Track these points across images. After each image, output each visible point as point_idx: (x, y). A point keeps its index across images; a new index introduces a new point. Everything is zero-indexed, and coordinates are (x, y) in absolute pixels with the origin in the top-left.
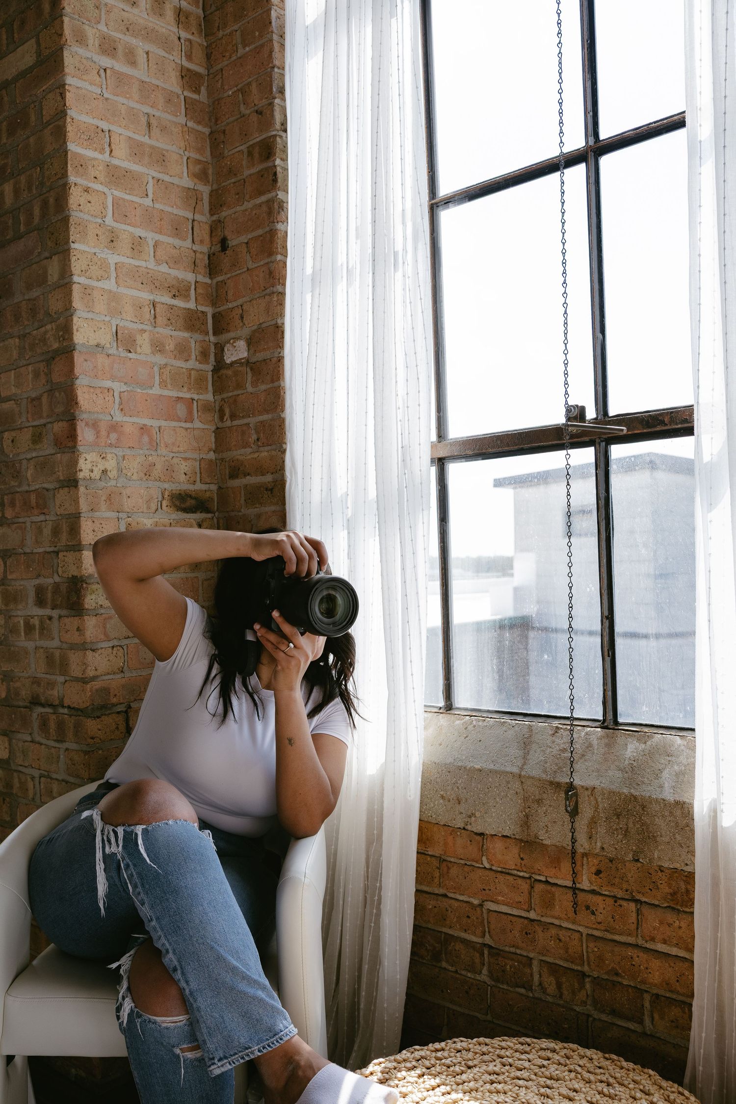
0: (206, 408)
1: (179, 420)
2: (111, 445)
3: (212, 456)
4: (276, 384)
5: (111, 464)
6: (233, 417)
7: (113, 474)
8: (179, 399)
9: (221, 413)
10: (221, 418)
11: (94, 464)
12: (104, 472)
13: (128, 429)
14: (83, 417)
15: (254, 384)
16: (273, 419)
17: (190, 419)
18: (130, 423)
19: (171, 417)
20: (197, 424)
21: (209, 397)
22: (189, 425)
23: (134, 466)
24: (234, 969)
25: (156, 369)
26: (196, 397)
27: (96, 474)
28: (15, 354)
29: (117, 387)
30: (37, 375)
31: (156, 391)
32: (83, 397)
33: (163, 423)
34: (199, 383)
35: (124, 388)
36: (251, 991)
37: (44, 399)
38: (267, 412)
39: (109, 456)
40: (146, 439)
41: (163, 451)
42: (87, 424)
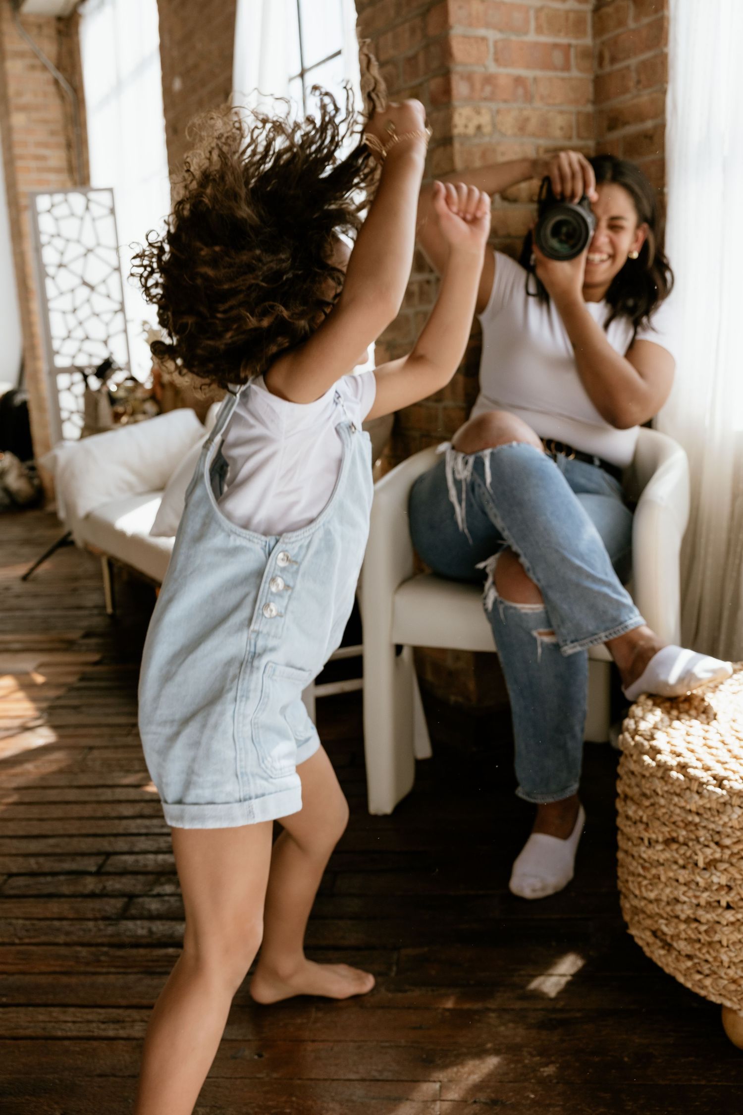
0: (585, 54)
1: (555, 68)
2: (485, 99)
3: (590, 108)
4: (659, 15)
5: (485, 119)
6: (613, 60)
7: (487, 129)
8: (556, 46)
9: (601, 59)
10: (601, 63)
11: (469, 119)
12: (479, 128)
13: (503, 81)
14: (458, 70)
15: (637, 18)
16: (655, 57)
17: (566, 67)
18: (505, 73)
19: (547, 65)
20: (575, 73)
21: (588, 41)
22: (565, 74)
23: (508, 122)
24: (579, 569)
25: (532, 13)
26: (574, 42)
27: (471, 130)
28: (392, 12)
29: (492, 35)
30: (413, 31)
31: (532, 37)
32: (458, 48)
33: (539, 73)
34: (577, 27)
35: (498, 36)
36: (596, 587)
37: (421, 58)
38: (649, 48)
39: (484, 111)
40: (520, 91)
41: (538, 104)
42: (462, 77)
